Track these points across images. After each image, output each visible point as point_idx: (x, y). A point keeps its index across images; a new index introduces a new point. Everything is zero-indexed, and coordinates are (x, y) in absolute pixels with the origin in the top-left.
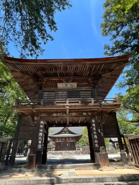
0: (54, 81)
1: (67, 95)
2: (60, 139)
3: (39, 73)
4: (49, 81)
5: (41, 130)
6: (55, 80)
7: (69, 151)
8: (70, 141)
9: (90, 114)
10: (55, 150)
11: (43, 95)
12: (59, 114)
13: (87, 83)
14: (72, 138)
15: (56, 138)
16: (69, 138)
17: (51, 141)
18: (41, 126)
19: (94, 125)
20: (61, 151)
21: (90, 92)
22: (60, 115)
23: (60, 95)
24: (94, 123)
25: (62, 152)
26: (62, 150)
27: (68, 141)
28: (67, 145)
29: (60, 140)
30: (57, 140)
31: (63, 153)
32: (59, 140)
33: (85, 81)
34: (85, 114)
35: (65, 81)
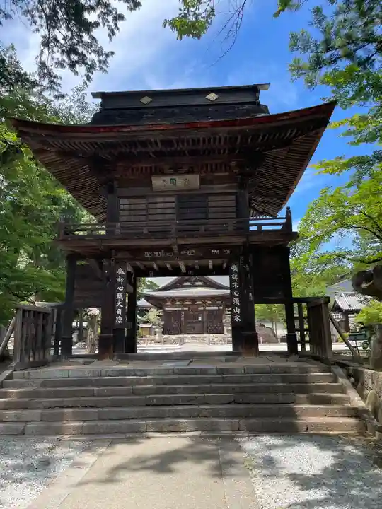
0: (142, 168)
1: (176, 205)
2: (178, 303)
3: (104, 154)
4: (130, 170)
5: (120, 289)
6: (146, 168)
7: (205, 335)
8: (207, 308)
9: (227, 251)
10: (164, 333)
11: (118, 207)
12: (157, 253)
13: (227, 174)
14: (214, 299)
15: (164, 299)
16: (204, 299)
17: (150, 308)
18: (119, 280)
19: (236, 276)
20: (181, 336)
21: (233, 198)
22: (159, 255)
23: (159, 205)
24: (236, 272)
25: (183, 338)
26: (185, 334)
27: (202, 308)
28: (200, 319)
29: (176, 306)
30: (167, 306)
31: (186, 340)
32: (173, 304)
33: (221, 167)
34: (216, 252)
35: (171, 168)
